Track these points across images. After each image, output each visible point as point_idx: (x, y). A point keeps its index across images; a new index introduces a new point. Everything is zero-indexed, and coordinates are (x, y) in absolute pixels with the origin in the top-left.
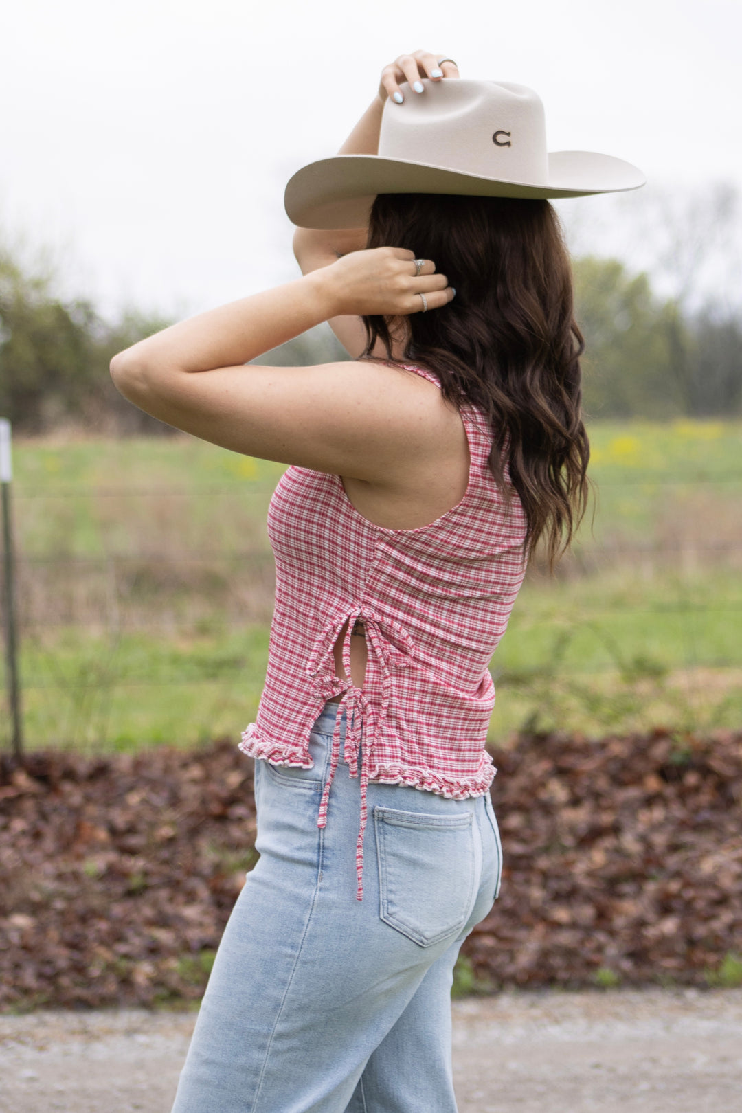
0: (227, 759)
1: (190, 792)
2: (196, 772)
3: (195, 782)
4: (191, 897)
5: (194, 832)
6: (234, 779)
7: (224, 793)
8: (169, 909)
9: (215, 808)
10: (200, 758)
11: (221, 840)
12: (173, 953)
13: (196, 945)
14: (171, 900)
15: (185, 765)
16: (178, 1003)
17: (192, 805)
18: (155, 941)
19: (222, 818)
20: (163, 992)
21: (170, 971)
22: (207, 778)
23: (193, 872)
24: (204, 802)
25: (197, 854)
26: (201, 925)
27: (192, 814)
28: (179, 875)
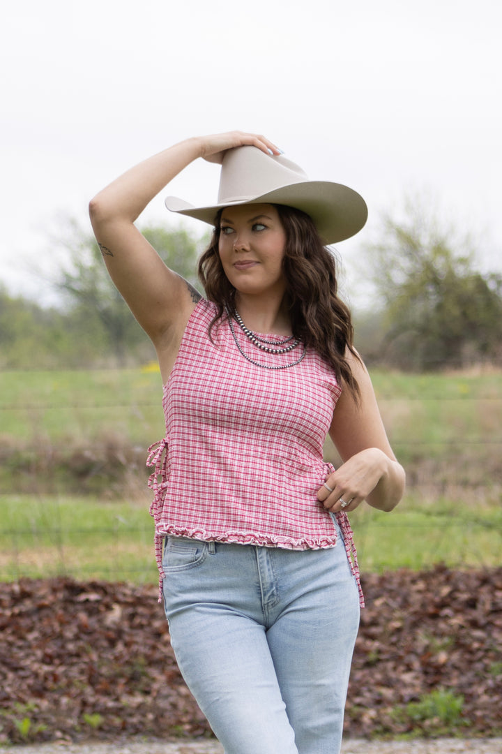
0: (442, 578)
1: (416, 598)
2: (421, 585)
3: (419, 592)
4: (409, 669)
5: (415, 625)
6: (445, 590)
7: (437, 600)
8: (393, 675)
9: (431, 610)
10: (425, 576)
11: (431, 630)
12: (390, 703)
13: (407, 698)
14: (395, 669)
15: (414, 582)
16: (387, 735)
17: (417, 607)
18: (380, 695)
19: (435, 616)
20: (379, 728)
21: (386, 714)
22: (428, 590)
23: (411, 651)
24: (423, 605)
25: (414, 639)
26: (413, 686)
27: (415, 613)
28: (401, 653)
